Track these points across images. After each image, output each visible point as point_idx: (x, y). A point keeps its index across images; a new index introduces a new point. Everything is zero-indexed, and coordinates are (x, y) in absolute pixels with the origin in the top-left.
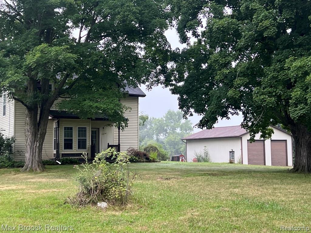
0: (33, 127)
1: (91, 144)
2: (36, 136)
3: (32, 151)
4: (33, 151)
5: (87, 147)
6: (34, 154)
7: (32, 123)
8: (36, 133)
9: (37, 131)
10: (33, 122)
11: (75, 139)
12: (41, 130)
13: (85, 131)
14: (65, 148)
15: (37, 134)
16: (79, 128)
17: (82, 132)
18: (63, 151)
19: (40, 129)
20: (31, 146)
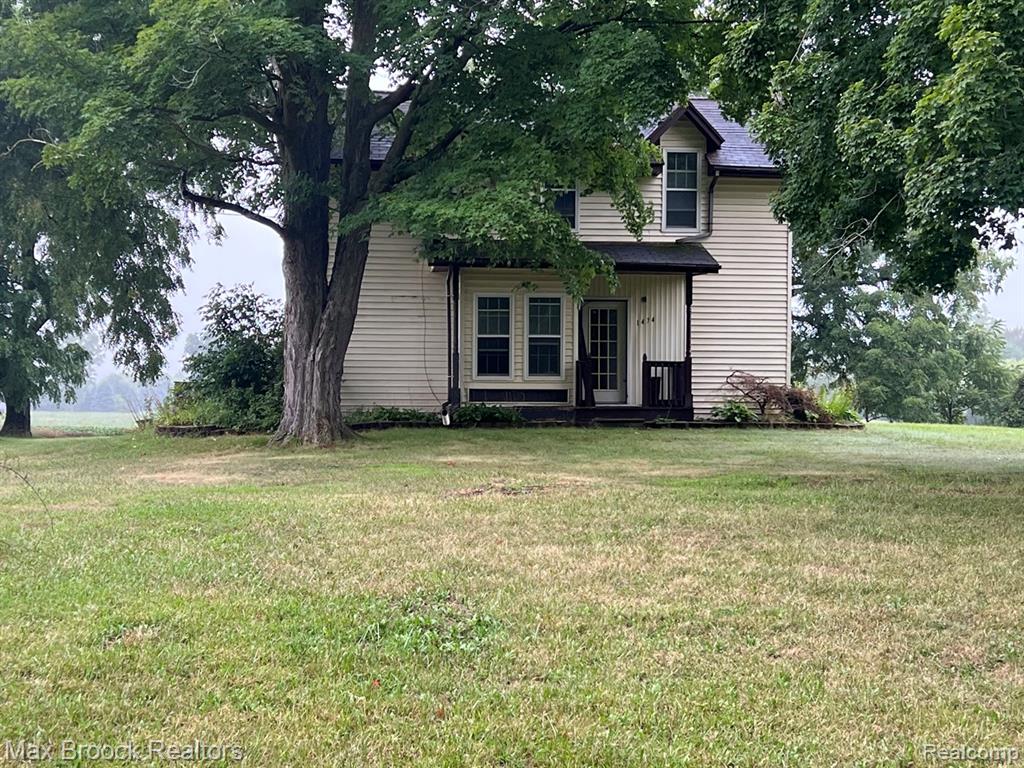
0: (301, 295)
1: (576, 358)
2: (317, 325)
3: (299, 379)
4: (304, 376)
5: (563, 366)
6: (309, 387)
7: (298, 282)
8: (316, 317)
9: (319, 308)
10: (303, 277)
11: (519, 339)
12: (334, 305)
13: (557, 311)
14: (482, 371)
15: (318, 321)
16: (532, 300)
17: (545, 314)
18: (474, 380)
19: (330, 303)
20: (296, 360)
